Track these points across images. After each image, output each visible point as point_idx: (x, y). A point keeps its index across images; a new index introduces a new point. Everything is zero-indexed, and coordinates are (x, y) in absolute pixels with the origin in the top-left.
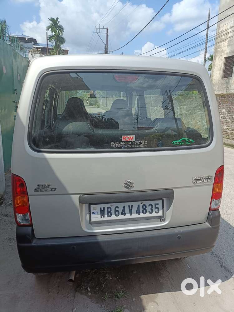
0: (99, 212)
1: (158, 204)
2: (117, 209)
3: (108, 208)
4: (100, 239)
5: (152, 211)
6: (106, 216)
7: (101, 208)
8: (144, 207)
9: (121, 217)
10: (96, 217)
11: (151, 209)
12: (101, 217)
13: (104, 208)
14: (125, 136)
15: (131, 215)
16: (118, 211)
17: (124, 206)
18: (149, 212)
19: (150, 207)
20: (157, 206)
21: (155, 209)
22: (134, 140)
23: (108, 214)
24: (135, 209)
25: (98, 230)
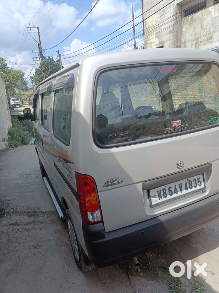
0: (157, 195)
1: (200, 178)
2: (170, 189)
3: (163, 190)
4: (162, 218)
5: (196, 185)
6: (163, 197)
7: (158, 191)
8: (190, 183)
9: (174, 195)
10: (155, 201)
11: (196, 183)
12: (159, 200)
13: (160, 190)
14: (174, 122)
15: (181, 192)
16: (171, 191)
17: (175, 185)
18: (194, 186)
19: (195, 181)
20: (200, 180)
21: (198, 183)
22: (180, 124)
23: (164, 195)
24: (183, 186)
25: (158, 212)
